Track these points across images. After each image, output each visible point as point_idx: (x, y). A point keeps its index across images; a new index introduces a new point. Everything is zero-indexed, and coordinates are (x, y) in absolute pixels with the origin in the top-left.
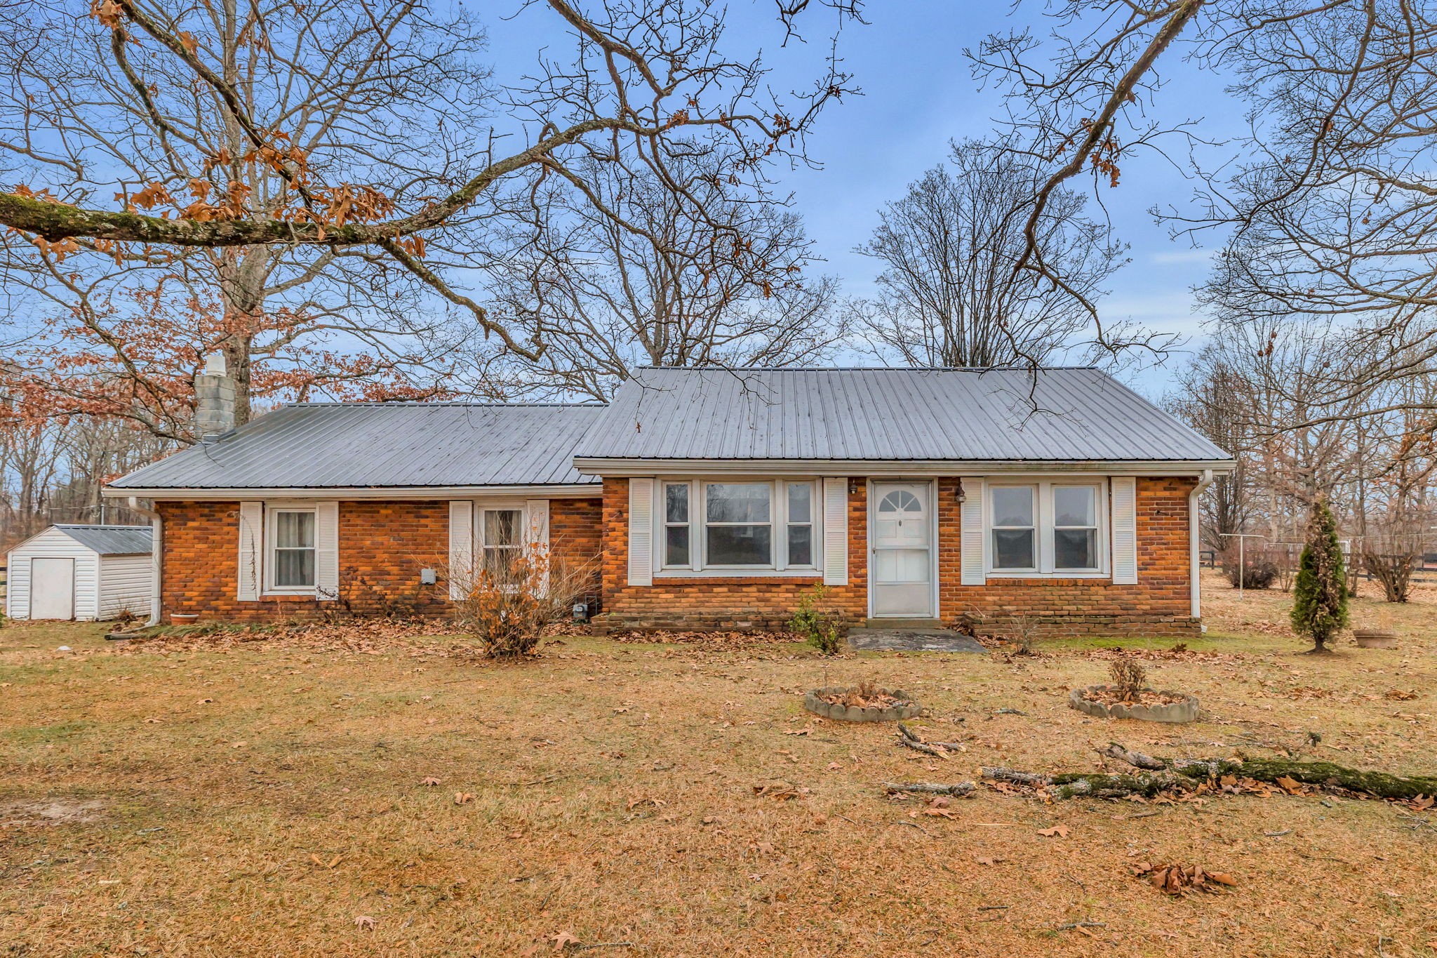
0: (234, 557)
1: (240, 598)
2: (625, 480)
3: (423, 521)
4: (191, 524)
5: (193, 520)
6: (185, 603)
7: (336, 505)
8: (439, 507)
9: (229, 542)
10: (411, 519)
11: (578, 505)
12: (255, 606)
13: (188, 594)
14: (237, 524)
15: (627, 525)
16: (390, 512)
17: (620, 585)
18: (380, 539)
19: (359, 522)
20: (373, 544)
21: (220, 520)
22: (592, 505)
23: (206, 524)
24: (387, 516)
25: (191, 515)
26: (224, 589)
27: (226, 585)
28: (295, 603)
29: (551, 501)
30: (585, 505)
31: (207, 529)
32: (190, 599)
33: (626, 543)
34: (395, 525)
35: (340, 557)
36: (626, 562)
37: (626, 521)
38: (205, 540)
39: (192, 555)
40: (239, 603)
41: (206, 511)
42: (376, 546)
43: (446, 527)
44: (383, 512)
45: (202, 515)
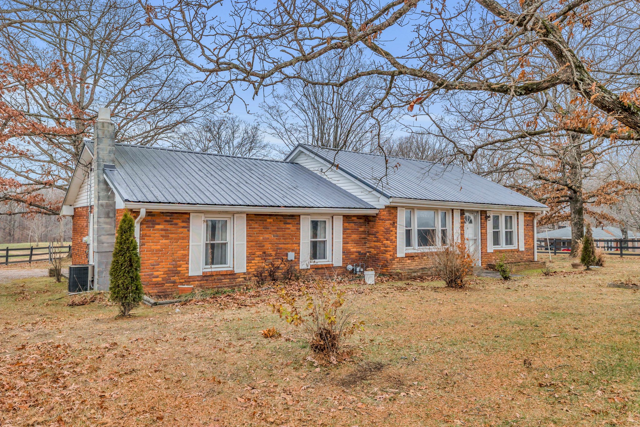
0: (186, 248)
1: (190, 274)
2: (396, 208)
3: (288, 226)
4: (157, 227)
5: (159, 224)
6: (154, 280)
7: (245, 216)
8: (295, 218)
9: (183, 238)
10: (282, 225)
11: (353, 218)
12: (199, 279)
13: (156, 273)
14: (188, 227)
15: (396, 229)
16: (271, 220)
17: (394, 257)
18: (267, 236)
19: (256, 226)
20: (263, 239)
21: (176, 224)
22: (358, 218)
23: (169, 227)
24: (270, 223)
25: (158, 221)
26: (179, 269)
27: (180, 267)
28: (222, 275)
29: (344, 216)
30: (355, 218)
31: (167, 230)
32: (157, 277)
33: (396, 237)
34: (274, 228)
35: (247, 247)
36: (396, 246)
37: (396, 227)
38: (166, 237)
39: (159, 247)
40: (190, 277)
41: (168, 218)
42: (265, 240)
43: (299, 229)
44: (269, 220)
45: (166, 221)
